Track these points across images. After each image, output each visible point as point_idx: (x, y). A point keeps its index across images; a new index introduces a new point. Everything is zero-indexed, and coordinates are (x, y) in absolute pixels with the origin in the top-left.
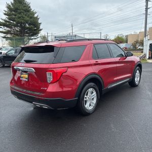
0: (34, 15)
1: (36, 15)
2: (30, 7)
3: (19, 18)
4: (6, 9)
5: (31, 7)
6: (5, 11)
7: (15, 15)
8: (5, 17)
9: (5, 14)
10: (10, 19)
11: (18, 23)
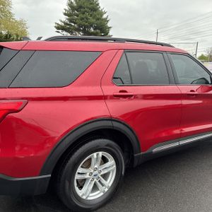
0: (102, 16)
1: (105, 16)
2: (98, 5)
3: (82, 19)
4: (67, 8)
5: (100, 5)
6: (66, 10)
7: (77, 16)
8: (64, 18)
9: (65, 14)
10: (71, 21)
11: (80, 26)
